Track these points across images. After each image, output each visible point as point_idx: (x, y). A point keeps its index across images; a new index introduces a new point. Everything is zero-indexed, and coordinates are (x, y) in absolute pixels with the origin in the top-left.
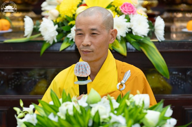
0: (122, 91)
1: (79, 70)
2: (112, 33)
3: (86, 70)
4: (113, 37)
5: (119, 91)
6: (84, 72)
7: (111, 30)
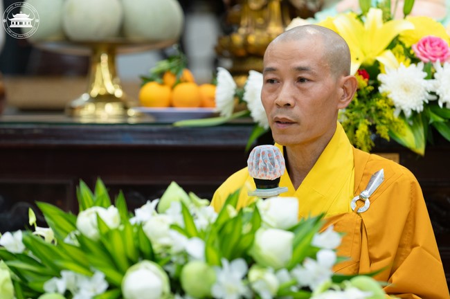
0: (362, 215)
1: (258, 163)
2: (346, 86)
3: (273, 164)
4: (348, 95)
5: (354, 214)
6: (268, 167)
7: (344, 79)
